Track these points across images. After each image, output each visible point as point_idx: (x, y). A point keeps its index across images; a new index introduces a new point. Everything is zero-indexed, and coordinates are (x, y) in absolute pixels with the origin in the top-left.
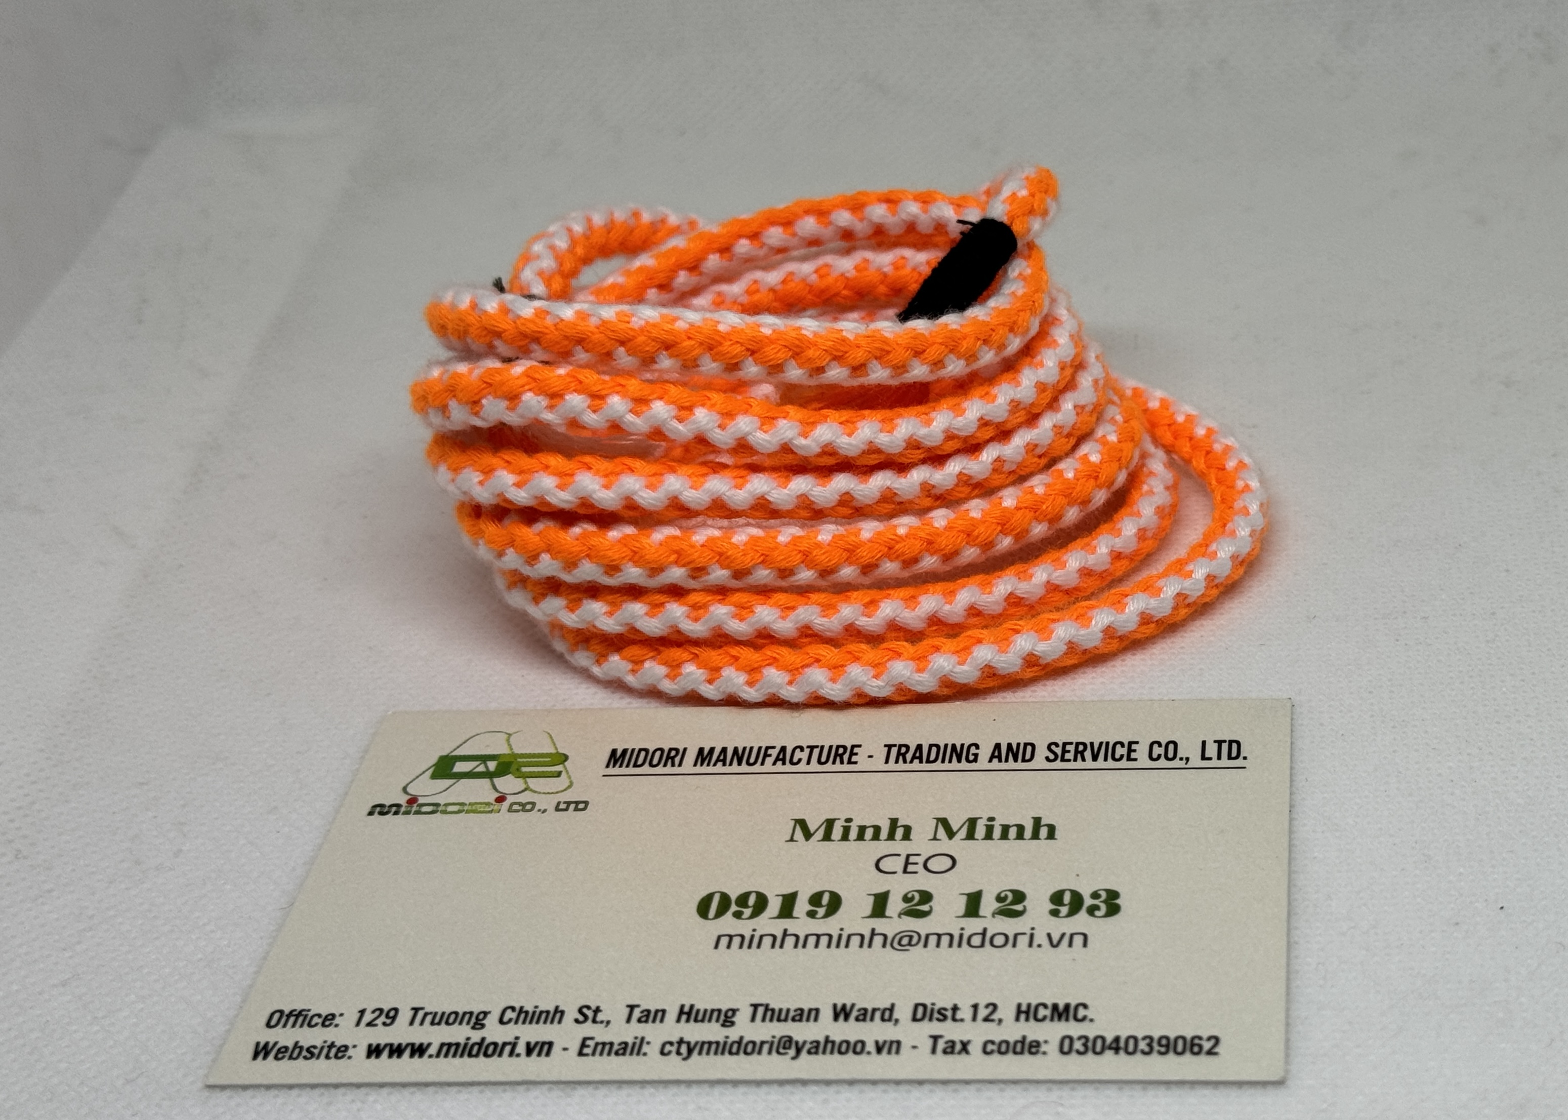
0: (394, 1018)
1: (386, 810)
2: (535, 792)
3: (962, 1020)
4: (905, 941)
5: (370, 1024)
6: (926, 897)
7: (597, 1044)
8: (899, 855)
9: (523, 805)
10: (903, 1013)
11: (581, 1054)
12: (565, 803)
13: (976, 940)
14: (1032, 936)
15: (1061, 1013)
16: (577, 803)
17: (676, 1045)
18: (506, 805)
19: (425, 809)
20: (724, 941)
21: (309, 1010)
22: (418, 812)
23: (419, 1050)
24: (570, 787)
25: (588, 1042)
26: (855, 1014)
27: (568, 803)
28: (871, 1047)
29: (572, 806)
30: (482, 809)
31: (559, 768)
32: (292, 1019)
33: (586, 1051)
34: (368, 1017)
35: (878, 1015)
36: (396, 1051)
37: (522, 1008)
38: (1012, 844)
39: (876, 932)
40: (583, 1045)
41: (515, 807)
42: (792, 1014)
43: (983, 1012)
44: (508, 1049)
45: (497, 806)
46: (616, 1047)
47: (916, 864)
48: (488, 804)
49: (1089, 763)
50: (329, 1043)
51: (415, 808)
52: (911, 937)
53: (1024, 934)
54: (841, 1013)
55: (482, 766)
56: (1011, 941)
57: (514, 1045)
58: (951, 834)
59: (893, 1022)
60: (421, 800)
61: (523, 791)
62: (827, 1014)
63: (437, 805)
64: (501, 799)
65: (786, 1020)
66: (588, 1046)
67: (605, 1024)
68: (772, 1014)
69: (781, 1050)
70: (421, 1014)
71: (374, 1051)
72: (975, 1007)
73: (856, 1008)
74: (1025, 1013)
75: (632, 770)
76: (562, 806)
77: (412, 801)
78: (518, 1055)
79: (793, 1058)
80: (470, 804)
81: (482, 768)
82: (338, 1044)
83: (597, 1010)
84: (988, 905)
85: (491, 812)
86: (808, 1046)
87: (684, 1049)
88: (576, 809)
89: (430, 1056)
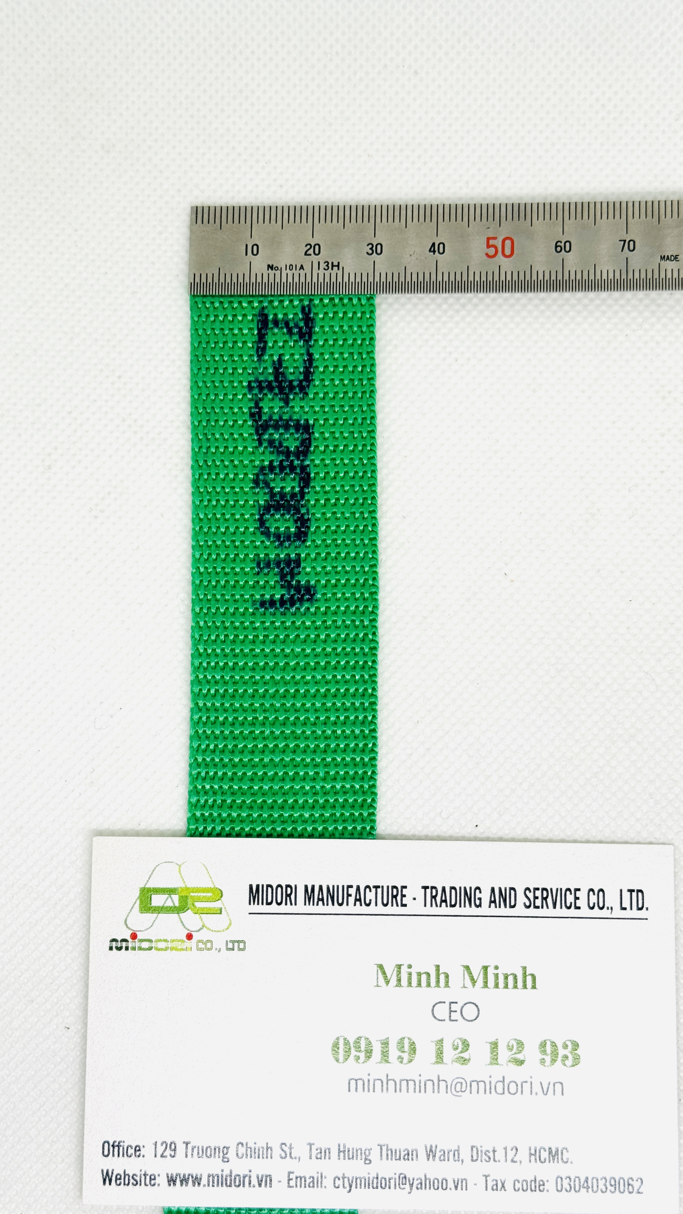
0: (175, 1150)
1: (119, 945)
2: (208, 929)
3: (499, 1161)
4: (458, 1089)
5: (162, 1156)
6: (466, 1045)
7: (297, 1178)
8: (444, 1002)
9: (205, 943)
10: (466, 1154)
11: (289, 1187)
12: (230, 941)
13: (500, 1086)
14: (531, 1083)
15: (554, 1155)
16: (238, 942)
17: (341, 1179)
18: (194, 940)
19: (145, 945)
20: (353, 1083)
21: (124, 1142)
22: (140, 949)
23: (197, 1181)
24: (230, 924)
25: (292, 1176)
26: (438, 1154)
27: (233, 942)
28: (451, 1185)
29: (236, 944)
30: (180, 947)
31: (218, 905)
32: (116, 1149)
33: (292, 1183)
34: (160, 1149)
35: (451, 1154)
36: (184, 1181)
37: (247, 1144)
38: (511, 991)
39: (440, 1079)
40: (289, 1180)
41: (201, 945)
42: (403, 1154)
43: (511, 1154)
44: (247, 1179)
45: (188, 943)
46: (308, 1181)
47: (456, 1011)
48: (183, 941)
49: (551, 912)
50: (143, 1173)
51: (137, 944)
52: (461, 1083)
53: (526, 1082)
54: (431, 1153)
55: (169, 899)
56: (520, 1087)
57: (250, 1177)
58: (474, 981)
59: (460, 1161)
60: (140, 936)
61: (201, 929)
62: (422, 1154)
63: (150, 941)
64: (189, 937)
65: (400, 1159)
66: (292, 1179)
67: (297, 1160)
68: (392, 1154)
69: (402, 1186)
70: (190, 1146)
71: (172, 1181)
72: (505, 1149)
73: (438, 1150)
74: (535, 1154)
75: (265, 908)
76: (230, 945)
77: (134, 936)
78: (254, 1186)
79: (410, 1193)
80: (173, 941)
81: (169, 904)
82: (149, 1173)
83: (291, 1148)
84: (504, 1054)
85: (186, 949)
86: (416, 1183)
87: (347, 1185)
88: (240, 949)
89: (204, 1186)
